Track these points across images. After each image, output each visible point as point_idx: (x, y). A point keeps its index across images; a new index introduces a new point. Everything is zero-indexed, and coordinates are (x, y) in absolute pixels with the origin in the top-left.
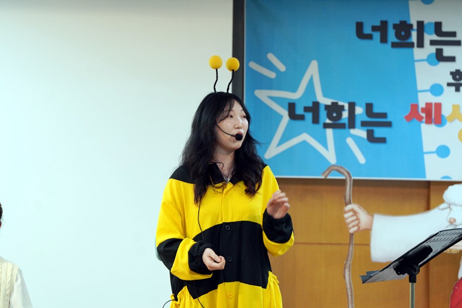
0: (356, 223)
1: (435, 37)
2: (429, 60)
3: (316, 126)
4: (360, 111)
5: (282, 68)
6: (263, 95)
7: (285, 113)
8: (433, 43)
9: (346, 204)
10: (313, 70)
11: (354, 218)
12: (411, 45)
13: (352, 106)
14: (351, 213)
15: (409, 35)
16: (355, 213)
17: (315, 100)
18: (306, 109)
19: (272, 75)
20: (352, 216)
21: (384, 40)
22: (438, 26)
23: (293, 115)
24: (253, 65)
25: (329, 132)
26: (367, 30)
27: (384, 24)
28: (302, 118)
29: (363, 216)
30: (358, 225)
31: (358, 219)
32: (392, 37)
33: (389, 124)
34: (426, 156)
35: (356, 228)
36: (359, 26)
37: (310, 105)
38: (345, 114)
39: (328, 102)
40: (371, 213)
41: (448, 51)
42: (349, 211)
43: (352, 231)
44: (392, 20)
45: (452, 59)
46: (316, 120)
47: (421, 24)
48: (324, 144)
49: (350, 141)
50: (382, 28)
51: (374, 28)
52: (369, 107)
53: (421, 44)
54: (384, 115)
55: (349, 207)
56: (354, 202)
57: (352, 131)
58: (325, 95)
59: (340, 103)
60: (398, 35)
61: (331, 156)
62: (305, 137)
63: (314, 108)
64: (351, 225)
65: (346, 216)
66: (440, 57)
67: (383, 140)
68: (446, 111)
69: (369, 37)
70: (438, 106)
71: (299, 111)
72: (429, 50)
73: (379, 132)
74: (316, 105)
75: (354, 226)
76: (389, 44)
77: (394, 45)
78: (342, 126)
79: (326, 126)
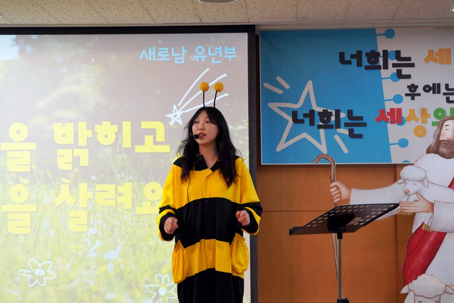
0: (339, 195)
1: (396, 62)
2: (392, 78)
3: (312, 127)
4: (343, 115)
5: (287, 86)
6: (274, 106)
7: (290, 119)
8: (394, 65)
9: (332, 182)
10: (309, 87)
11: (337, 192)
12: (379, 68)
13: (338, 112)
14: (335, 189)
15: (378, 61)
16: (338, 188)
17: (311, 109)
18: (305, 115)
19: (280, 92)
20: (336, 190)
21: (359, 64)
22: (398, 53)
23: (296, 120)
24: (266, 85)
25: (322, 131)
26: (347, 58)
27: (359, 53)
28: (302, 121)
29: (344, 191)
30: (340, 197)
31: (340, 192)
32: (365, 62)
33: (364, 125)
34: (391, 147)
35: (339, 199)
36: (342, 55)
37: (308, 112)
38: (333, 118)
39: (321, 110)
40: (349, 187)
41: (405, 71)
42: (334, 187)
43: (336, 201)
44: (366, 50)
45: (408, 77)
46: (312, 123)
47: (385, 52)
48: (319, 140)
49: (337, 137)
50: (358, 56)
51: (352, 56)
52: (350, 113)
53: (386, 67)
54: (361, 118)
55: (334, 184)
56: (337, 180)
57: (338, 130)
58: (318, 105)
59: (329, 111)
60: (369, 61)
61: (323, 148)
62: (304, 135)
63: (311, 114)
64: (335, 197)
65: (332, 190)
66: (400, 75)
67: (360, 136)
68: (405, 114)
69: (349, 63)
70: (399, 110)
71: (300, 117)
72: (392, 70)
73: (357, 130)
74: (312, 112)
75: (337, 198)
76: (363, 67)
77: (367, 68)
78: (331, 127)
79: (319, 127)
